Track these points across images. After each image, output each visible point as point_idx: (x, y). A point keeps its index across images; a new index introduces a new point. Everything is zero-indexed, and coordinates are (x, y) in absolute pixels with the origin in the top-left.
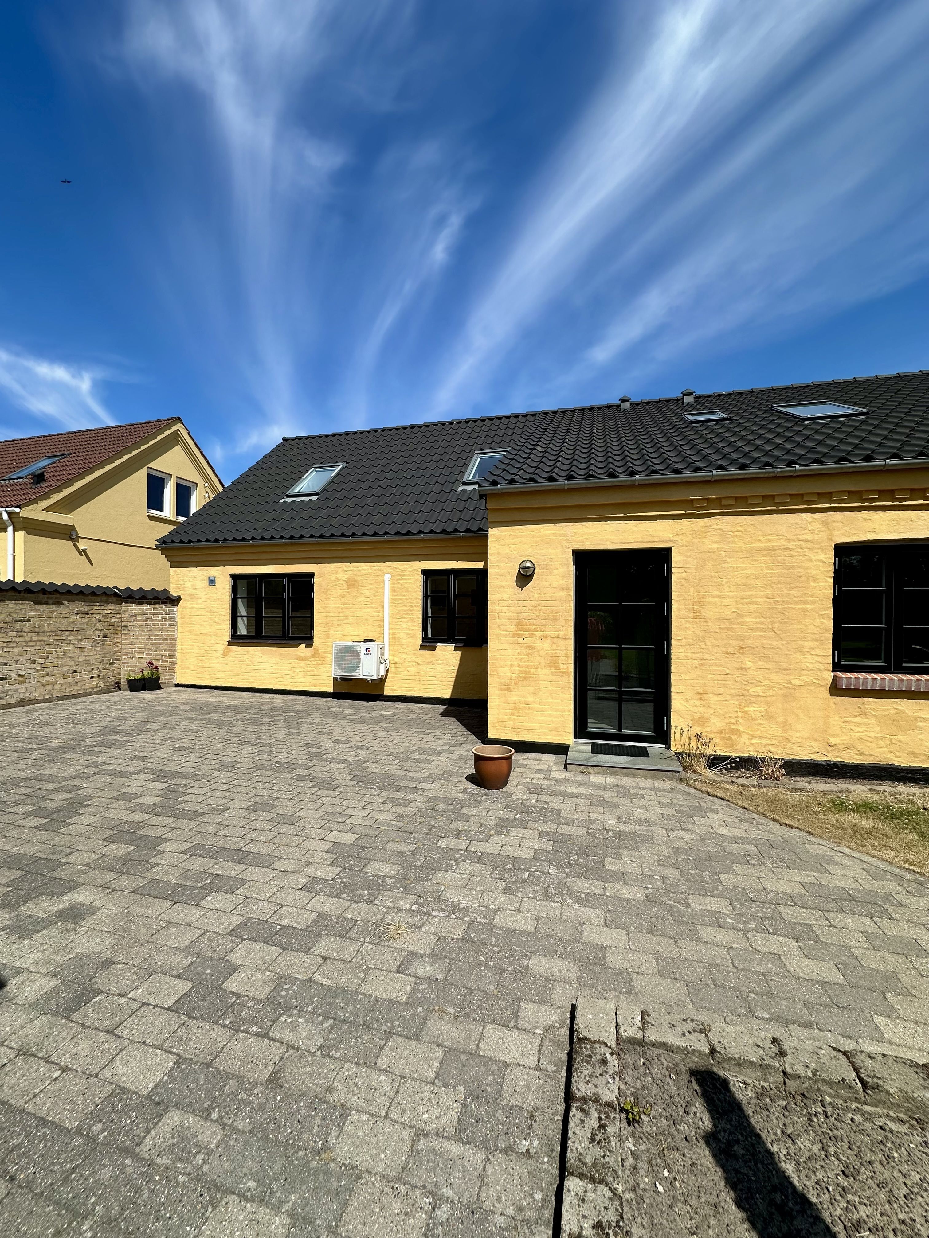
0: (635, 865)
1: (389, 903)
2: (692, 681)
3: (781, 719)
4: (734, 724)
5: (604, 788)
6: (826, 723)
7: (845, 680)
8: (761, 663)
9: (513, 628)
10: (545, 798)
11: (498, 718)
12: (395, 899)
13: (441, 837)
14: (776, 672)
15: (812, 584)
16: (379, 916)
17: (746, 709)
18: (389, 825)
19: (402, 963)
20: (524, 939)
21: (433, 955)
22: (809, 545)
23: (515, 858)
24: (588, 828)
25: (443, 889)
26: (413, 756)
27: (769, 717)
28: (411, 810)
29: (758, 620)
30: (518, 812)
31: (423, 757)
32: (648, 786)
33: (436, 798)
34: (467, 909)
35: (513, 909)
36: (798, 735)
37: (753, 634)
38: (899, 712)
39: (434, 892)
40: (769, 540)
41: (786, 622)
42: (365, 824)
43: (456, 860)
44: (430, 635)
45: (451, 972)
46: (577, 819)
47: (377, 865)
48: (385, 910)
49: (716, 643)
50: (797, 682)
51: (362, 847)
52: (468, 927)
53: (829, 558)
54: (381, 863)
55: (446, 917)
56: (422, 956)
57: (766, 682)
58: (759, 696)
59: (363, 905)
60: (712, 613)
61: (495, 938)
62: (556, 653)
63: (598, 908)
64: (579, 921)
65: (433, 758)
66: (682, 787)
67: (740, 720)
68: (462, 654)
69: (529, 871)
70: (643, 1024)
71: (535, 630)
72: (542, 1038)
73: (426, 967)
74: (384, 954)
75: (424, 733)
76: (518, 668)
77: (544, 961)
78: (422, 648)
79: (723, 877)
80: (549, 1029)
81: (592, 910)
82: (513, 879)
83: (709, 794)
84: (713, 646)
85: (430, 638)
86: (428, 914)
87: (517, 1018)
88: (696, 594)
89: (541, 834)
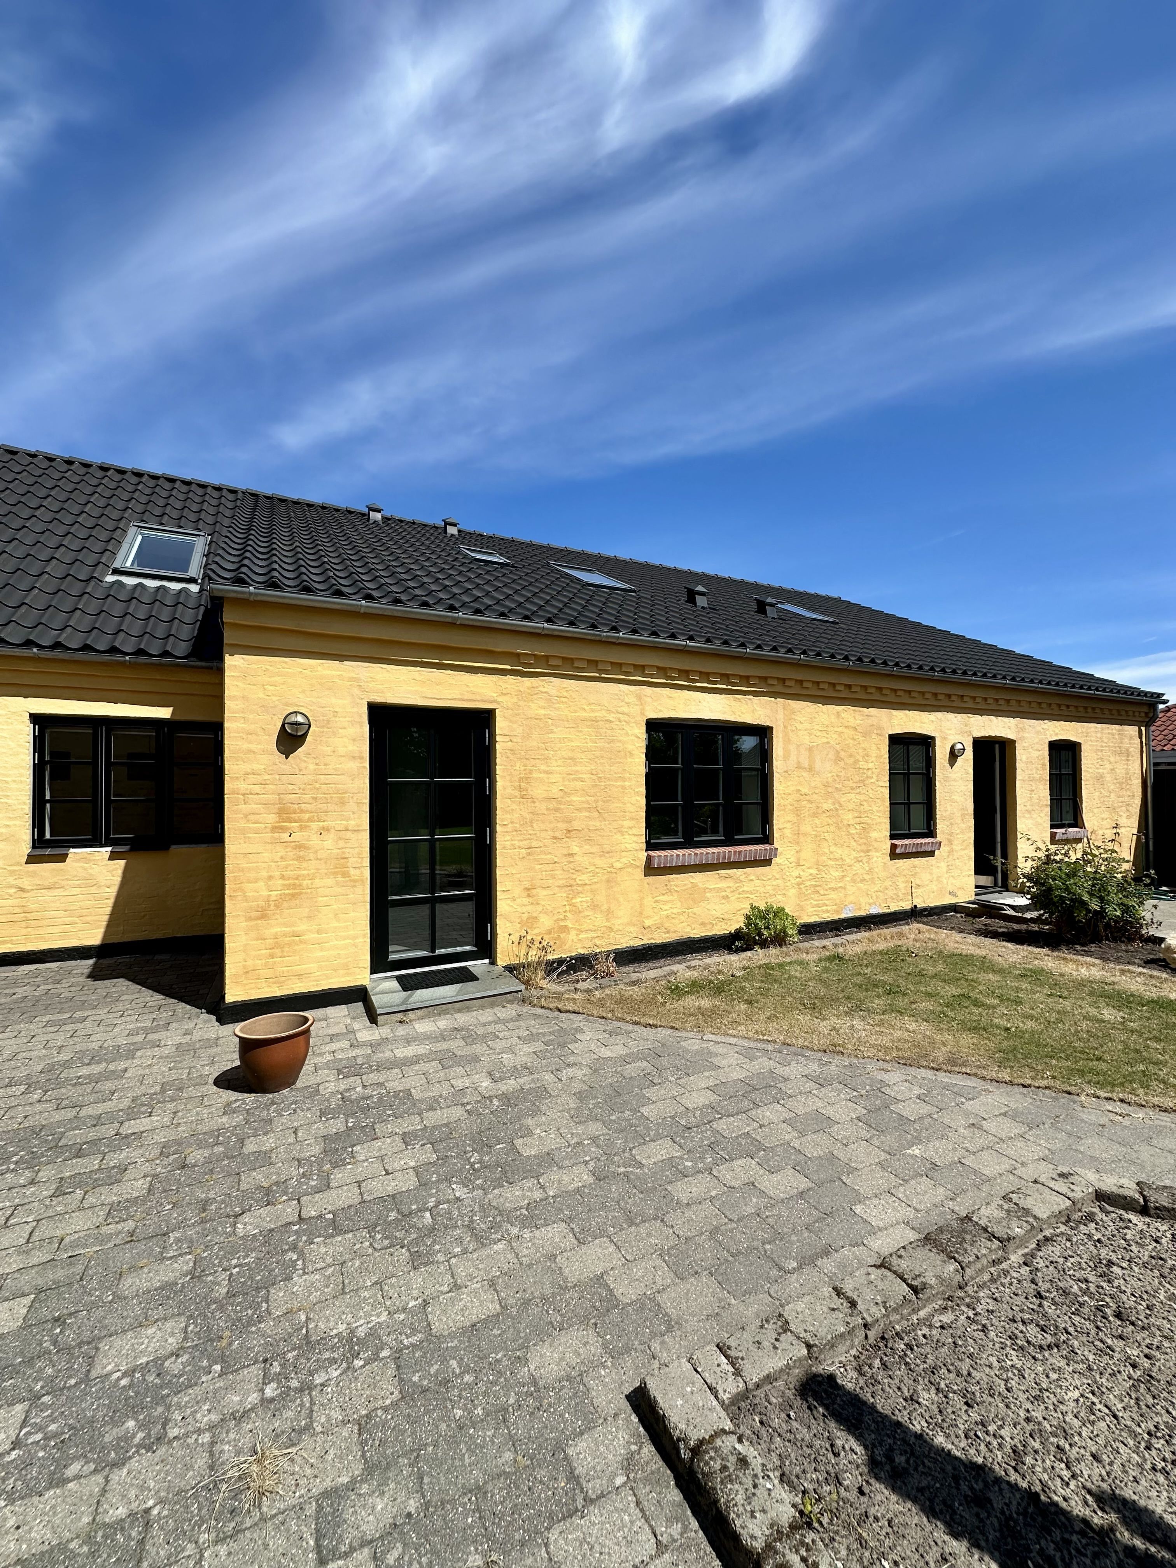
0: (553, 1136)
1: (206, 1417)
2: (519, 876)
3: (605, 907)
4: (562, 920)
5: (442, 1037)
6: (641, 905)
7: (656, 860)
8: (587, 847)
9: (271, 819)
10: (373, 1077)
11: (244, 967)
12: (214, 1397)
13: (236, 1216)
14: (600, 856)
15: (630, 760)
16: (201, 1461)
17: (574, 901)
18: (101, 1240)
19: (319, 1536)
20: (496, 1332)
21: (370, 1469)
22: (626, 718)
23: (393, 1197)
24: (462, 1105)
25: (303, 1318)
26: (72, 1073)
27: (594, 907)
28: (135, 1186)
29: (583, 799)
30: (347, 1116)
31: (96, 1069)
32: (490, 1019)
33: (178, 1142)
34: (373, 1333)
35: (445, 1289)
36: (620, 921)
37: (578, 814)
38: (695, 886)
39: (290, 1335)
40: (592, 710)
41: (608, 801)
42: (36, 1261)
43: (294, 1248)
44: (48, 836)
45: (426, 1480)
46: (441, 1096)
47: (123, 1344)
48: (206, 1438)
49: (543, 827)
50: (618, 865)
51: (56, 1320)
52: (398, 1367)
53: (641, 732)
54: (130, 1334)
55: (345, 1372)
56: (351, 1487)
57: (592, 868)
58: (586, 884)
59: (139, 1463)
60: (539, 791)
61: (454, 1358)
62: (344, 853)
63: (554, 1222)
64: (546, 1256)
65: (122, 1065)
66: (526, 1009)
67: (568, 914)
68: (127, 864)
69: (427, 1209)
70: (733, 1365)
71: (310, 820)
72: (632, 1489)
73: (373, 1508)
74: (266, 1546)
75: (72, 1020)
76: (281, 882)
77: (545, 1350)
78: (32, 859)
79: (645, 1110)
80: (629, 1463)
81: (549, 1228)
82: (414, 1236)
83: (560, 1011)
84: (541, 831)
85: (48, 841)
86: (306, 1388)
87: (578, 1483)
88: (522, 768)
89: (407, 1139)
